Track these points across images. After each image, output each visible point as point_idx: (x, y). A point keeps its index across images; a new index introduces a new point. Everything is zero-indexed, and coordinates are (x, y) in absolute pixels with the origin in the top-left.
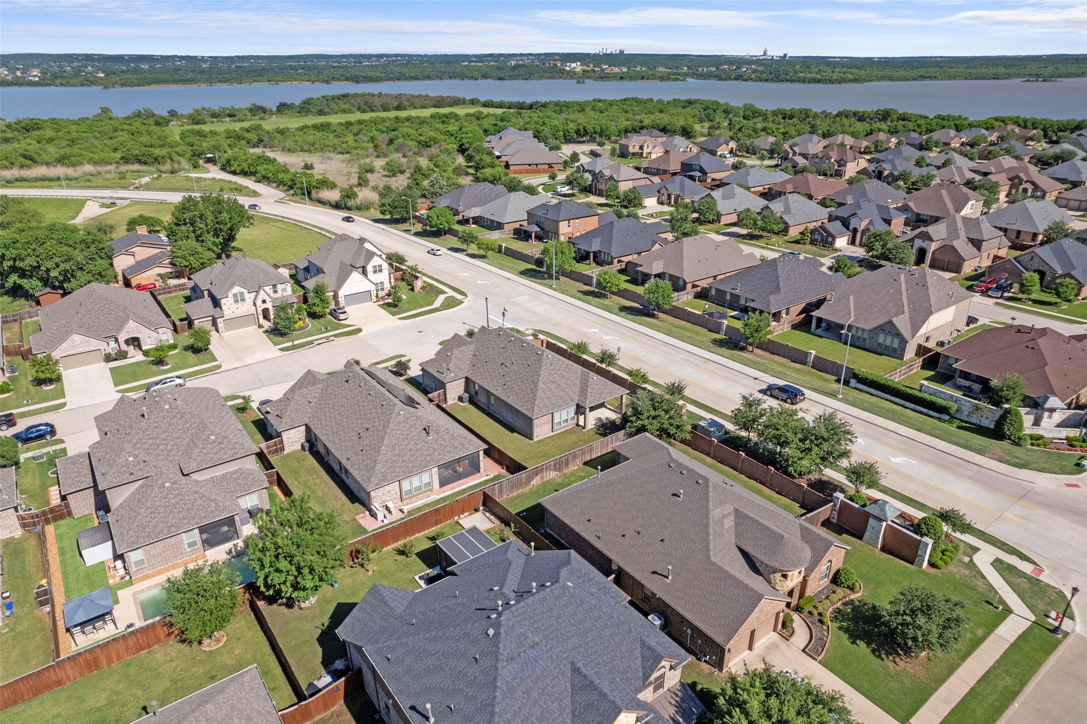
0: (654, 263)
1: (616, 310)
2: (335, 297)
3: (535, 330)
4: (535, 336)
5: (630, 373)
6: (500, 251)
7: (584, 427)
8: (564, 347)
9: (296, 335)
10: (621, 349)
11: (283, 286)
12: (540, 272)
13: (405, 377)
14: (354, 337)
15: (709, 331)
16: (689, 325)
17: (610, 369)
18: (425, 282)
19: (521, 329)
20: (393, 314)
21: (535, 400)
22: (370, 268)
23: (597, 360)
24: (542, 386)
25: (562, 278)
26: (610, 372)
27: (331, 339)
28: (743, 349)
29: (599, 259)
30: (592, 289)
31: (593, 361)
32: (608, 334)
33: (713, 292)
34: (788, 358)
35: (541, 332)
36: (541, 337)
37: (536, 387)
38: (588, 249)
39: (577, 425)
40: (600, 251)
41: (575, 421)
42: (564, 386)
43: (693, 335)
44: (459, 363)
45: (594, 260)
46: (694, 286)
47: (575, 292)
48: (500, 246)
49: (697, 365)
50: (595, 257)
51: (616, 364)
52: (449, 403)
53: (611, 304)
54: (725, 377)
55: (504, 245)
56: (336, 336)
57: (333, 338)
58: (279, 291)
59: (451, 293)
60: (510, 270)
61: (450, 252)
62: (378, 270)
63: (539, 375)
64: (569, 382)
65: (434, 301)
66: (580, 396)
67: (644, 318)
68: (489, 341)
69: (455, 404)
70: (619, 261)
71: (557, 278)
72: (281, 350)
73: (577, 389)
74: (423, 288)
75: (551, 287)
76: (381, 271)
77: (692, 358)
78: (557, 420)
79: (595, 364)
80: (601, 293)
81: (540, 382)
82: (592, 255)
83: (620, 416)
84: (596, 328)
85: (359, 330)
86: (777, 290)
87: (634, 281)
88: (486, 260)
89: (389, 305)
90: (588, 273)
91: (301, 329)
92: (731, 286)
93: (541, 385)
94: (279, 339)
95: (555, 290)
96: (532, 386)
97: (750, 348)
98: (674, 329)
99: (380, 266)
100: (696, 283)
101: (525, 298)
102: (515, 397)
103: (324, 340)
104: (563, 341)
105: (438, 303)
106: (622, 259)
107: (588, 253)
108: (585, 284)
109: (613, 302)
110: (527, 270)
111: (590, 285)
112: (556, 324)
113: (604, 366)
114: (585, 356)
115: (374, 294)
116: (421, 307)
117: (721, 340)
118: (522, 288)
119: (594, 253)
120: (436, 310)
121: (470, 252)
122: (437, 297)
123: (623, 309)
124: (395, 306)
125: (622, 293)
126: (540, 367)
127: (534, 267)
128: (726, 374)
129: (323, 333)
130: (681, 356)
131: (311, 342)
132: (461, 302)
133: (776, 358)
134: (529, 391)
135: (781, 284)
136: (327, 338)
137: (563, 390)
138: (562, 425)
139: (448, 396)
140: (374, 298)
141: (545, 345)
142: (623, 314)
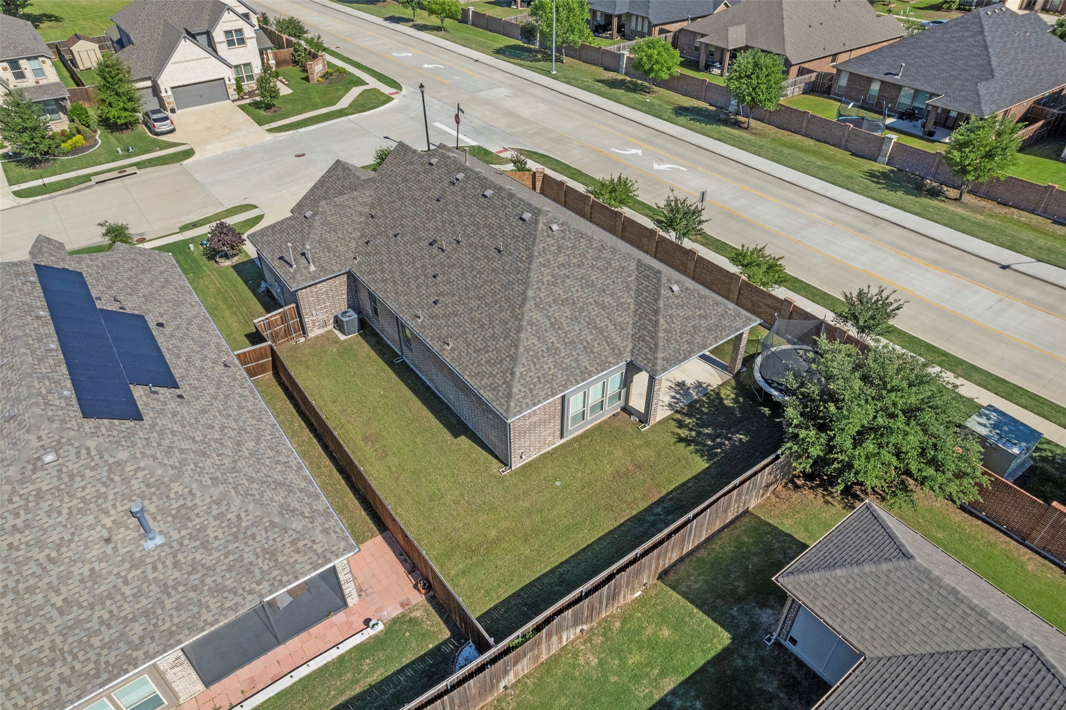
0: (731, 30)
1: (669, 113)
2: (155, 90)
3: (521, 151)
4: (520, 166)
5: (737, 257)
6: (464, 20)
7: (644, 419)
8: (581, 188)
9: (63, 164)
10: (707, 198)
11: (35, 64)
12: (529, 50)
13: (235, 260)
14: (174, 167)
15: (853, 154)
16: (810, 143)
17: (687, 243)
18: (330, 65)
19: (493, 149)
20: (260, 122)
21: (514, 359)
22: (218, 36)
23: (659, 222)
24: (536, 316)
25: (565, 59)
26: (690, 253)
27: (129, 171)
28: (934, 193)
29: (626, 30)
30: (620, 77)
31: (649, 224)
32: (661, 160)
33: (843, 81)
34: (1045, 214)
35: (531, 154)
36: (532, 165)
37: (518, 319)
38: (609, 11)
39: (627, 410)
40: (629, 15)
41: (621, 403)
42: (594, 310)
43: (826, 163)
44: (331, 237)
45: (619, 31)
46: (802, 72)
47: (590, 82)
48: (465, 12)
49: (862, 231)
50: (620, 27)
51: (701, 233)
52: (311, 335)
53: (656, 101)
54: (935, 262)
55: (472, 9)
56: (140, 165)
57: (134, 169)
58: (28, 74)
59: (373, 83)
60: (480, 47)
61: (387, 24)
62: (236, 39)
63: (526, 283)
64: (608, 300)
65: (339, 98)
66: (637, 339)
67: (723, 128)
68: (405, 180)
69: (326, 338)
70: (662, 32)
71: (559, 60)
72: (17, 194)
73: (627, 319)
74: (326, 76)
75: (548, 73)
76: (242, 41)
77: (843, 214)
78: (575, 405)
79: (653, 233)
80: (636, 84)
81: (530, 304)
82: (615, 21)
83: (728, 377)
84: (638, 147)
85: (189, 153)
86: (988, 73)
87: (691, 63)
88: (442, 33)
89: (256, 105)
90: (613, 48)
91: (75, 150)
92: (884, 68)
93: (531, 313)
94: (25, 170)
95: (555, 78)
96: (507, 315)
97: (952, 193)
98: (787, 151)
99: (239, 31)
100: (806, 66)
101: (501, 92)
102: (462, 346)
103: (115, 174)
104: (576, 174)
105: (344, 102)
106: (666, 27)
107: (608, 17)
108: (606, 69)
109: (659, 98)
110: (508, 47)
111: (616, 70)
112: (560, 140)
113: (672, 236)
114: (627, 212)
115: (232, 83)
116: (315, 107)
117: (884, 175)
118: (499, 76)
119: (619, 17)
120: (341, 113)
121: (419, 22)
122: (348, 90)
123: (680, 111)
124: (268, 107)
125: (673, 84)
126: (530, 258)
127: (520, 43)
128: (935, 256)
129: (119, 158)
130: (821, 209)
131: (87, 178)
132: (389, 99)
133: (1015, 213)
134: (498, 330)
135: (994, 62)
136: (121, 169)
137: (591, 324)
138: (588, 417)
139: (307, 320)
140: (232, 92)
141: (539, 185)
142: (682, 119)
